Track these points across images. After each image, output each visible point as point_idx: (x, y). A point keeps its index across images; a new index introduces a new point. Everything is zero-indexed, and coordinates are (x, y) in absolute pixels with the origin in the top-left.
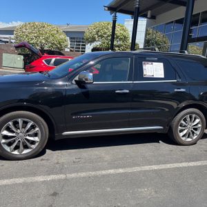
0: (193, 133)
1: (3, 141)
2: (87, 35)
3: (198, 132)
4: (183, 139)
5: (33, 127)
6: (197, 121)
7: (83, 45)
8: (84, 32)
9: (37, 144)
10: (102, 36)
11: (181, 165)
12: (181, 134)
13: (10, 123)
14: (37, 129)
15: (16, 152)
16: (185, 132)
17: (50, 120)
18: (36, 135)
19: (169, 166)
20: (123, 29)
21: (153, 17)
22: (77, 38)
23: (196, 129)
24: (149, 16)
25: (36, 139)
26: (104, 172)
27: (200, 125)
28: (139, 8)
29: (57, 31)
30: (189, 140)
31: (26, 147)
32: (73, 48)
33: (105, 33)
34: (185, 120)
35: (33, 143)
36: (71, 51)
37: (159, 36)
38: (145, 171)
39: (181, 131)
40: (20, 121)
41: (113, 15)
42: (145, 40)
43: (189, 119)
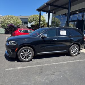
0: (76, 52)
1: (21, 56)
2: (29, 20)
3: (77, 52)
4: (73, 54)
5: (29, 52)
6: (77, 48)
7: (27, 24)
8: (28, 19)
9: (31, 57)
10: (35, 20)
11: (74, 61)
12: (72, 53)
13: (23, 50)
14: (31, 52)
15: (25, 60)
16: (73, 52)
17: (34, 49)
18: (30, 54)
19: (70, 62)
20: (43, 17)
21: (55, 13)
22: (24, 21)
23: (76, 51)
24: (53, 13)
25: (31, 55)
26: (52, 64)
27: (77, 50)
28: (50, 10)
29: (18, 19)
30: (75, 54)
31: (27, 58)
32: (23, 25)
33: (36, 19)
34: (73, 48)
35: (29, 56)
36: (22, 26)
37: (56, 20)
38: (64, 63)
39: (72, 52)
40: (26, 50)
41: (40, 12)
42: (52, 21)
43: (74, 48)
